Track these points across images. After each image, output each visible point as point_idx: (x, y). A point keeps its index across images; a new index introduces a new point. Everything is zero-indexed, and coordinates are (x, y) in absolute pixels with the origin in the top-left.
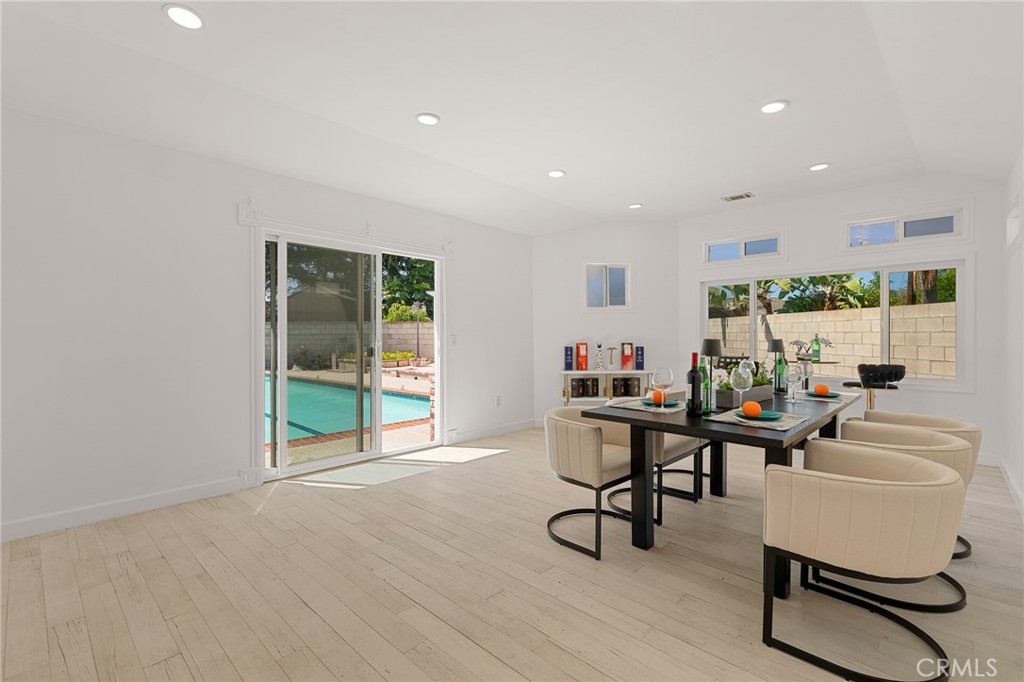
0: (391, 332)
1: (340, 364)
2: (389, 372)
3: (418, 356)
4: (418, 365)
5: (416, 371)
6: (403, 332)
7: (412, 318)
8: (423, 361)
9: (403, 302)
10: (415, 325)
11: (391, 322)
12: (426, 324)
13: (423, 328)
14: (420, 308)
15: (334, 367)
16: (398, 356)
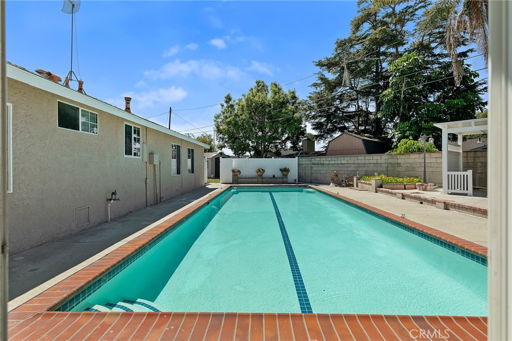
0: (399, 161)
1: (359, 184)
2: (395, 194)
3: (425, 182)
4: (425, 190)
5: (422, 196)
6: (410, 161)
7: (420, 150)
8: (430, 185)
9: (411, 138)
10: (422, 155)
11: (400, 154)
12: (433, 155)
13: (430, 158)
14: (427, 141)
15: (355, 186)
16: (406, 180)
